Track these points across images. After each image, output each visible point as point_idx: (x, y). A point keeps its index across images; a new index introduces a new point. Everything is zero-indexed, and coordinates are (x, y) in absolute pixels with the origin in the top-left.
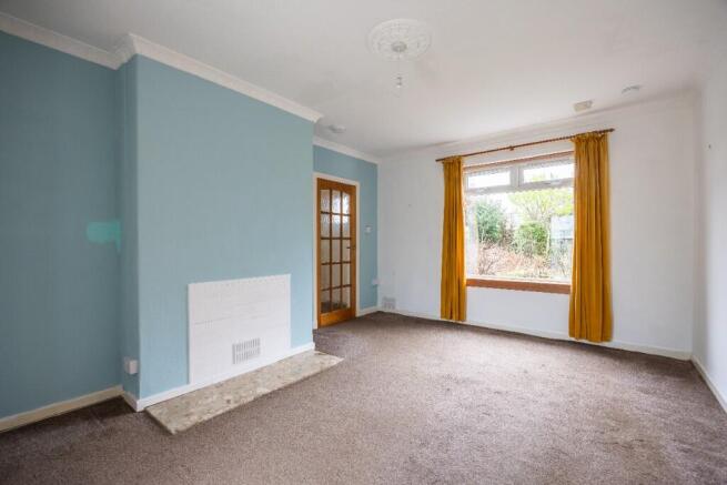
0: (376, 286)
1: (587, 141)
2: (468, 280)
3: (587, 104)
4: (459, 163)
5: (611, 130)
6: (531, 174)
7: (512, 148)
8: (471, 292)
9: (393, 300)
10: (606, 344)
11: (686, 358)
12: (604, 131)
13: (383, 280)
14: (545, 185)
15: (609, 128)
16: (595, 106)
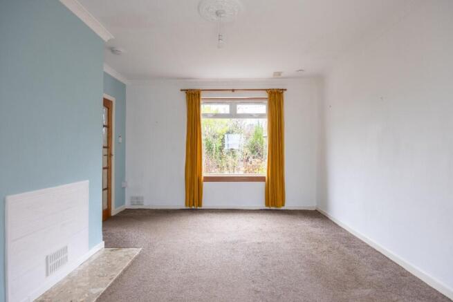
0: (124, 188)
1: (275, 93)
2: (204, 177)
3: (279, 74)
4: (199, 94)
5: (285, 90)
6: (242, 109)
7: (233, 90)
8: (206, 185)
9: (142, 198)
10: (282, 208)
11: (313, 209)
12: (282, 90)
13: (130, 182)
14: (251, 116)
15: (284, 88)
16: (282, 75)
